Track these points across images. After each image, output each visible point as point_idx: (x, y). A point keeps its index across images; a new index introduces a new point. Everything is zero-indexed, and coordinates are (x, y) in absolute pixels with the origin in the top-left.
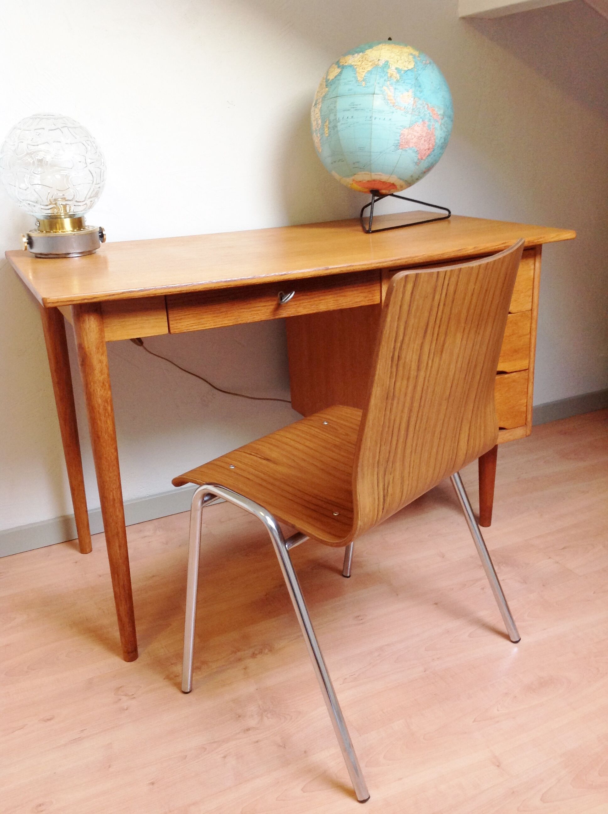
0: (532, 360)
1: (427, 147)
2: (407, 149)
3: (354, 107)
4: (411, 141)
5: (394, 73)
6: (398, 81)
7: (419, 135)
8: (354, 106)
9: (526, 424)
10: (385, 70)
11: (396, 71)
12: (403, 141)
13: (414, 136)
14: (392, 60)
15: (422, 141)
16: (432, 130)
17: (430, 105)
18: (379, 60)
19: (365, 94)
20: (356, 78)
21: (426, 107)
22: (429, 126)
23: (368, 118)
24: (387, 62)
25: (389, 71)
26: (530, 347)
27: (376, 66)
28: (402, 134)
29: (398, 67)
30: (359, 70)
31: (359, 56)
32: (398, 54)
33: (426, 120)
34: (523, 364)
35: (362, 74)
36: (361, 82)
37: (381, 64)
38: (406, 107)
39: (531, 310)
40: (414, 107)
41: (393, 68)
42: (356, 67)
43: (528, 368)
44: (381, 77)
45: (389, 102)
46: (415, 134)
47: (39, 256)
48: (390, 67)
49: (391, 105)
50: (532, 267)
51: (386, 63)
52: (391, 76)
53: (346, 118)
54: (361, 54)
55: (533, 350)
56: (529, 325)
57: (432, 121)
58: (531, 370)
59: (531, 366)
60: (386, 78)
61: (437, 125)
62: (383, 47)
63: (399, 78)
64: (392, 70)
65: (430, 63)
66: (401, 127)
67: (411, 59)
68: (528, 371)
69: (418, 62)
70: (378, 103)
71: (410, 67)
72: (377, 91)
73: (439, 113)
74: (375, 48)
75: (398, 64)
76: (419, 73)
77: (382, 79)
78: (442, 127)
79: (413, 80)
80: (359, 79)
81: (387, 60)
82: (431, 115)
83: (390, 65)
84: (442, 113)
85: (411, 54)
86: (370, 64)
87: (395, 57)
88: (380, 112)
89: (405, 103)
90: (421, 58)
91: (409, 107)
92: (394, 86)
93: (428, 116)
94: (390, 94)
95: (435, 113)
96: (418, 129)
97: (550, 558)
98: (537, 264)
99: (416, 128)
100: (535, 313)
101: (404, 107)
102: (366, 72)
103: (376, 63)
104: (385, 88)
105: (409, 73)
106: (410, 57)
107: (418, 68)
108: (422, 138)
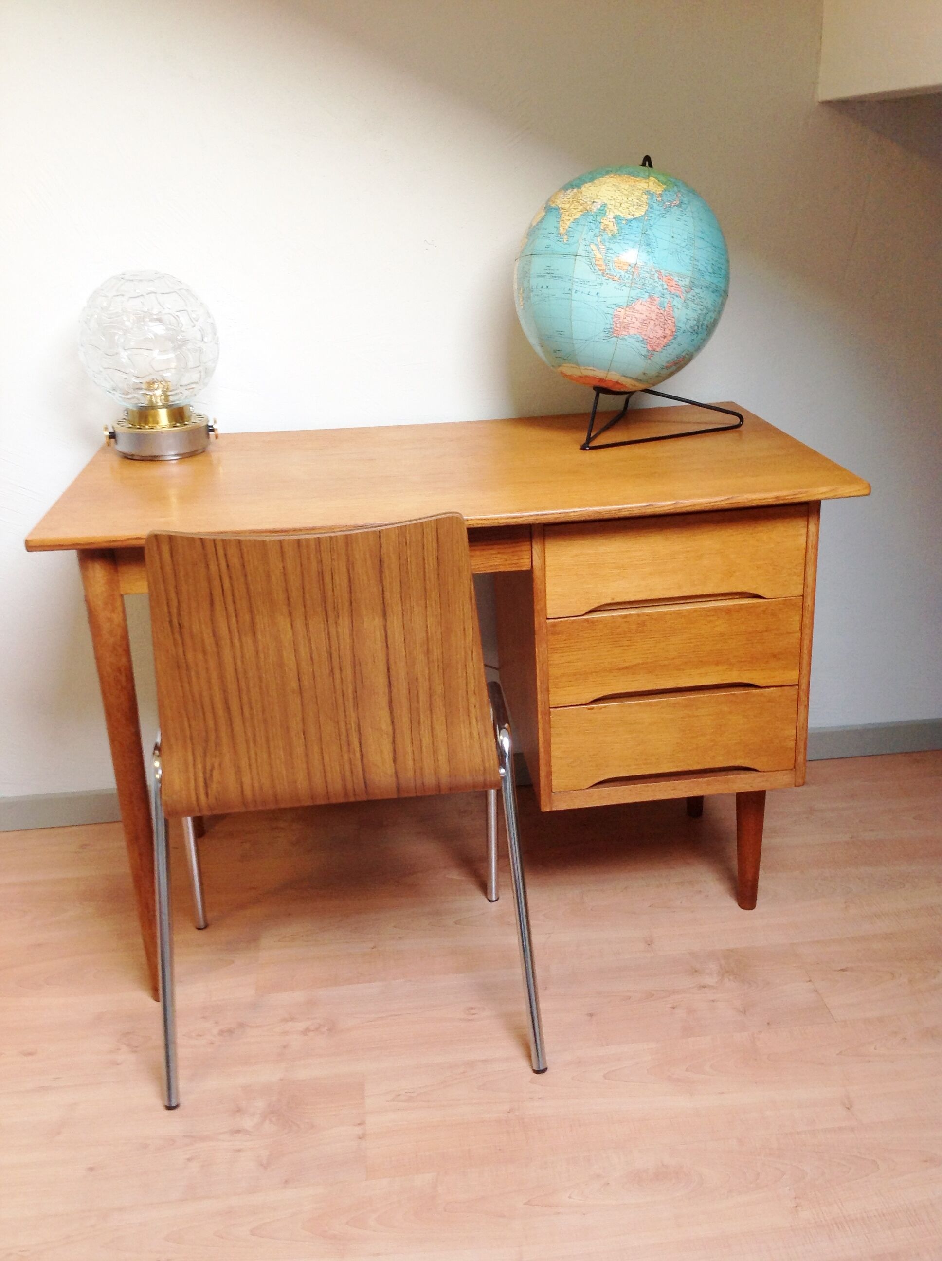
0: (804, 672)
1: (660, 333)
2: (625, 337)
3: (550, 273)
4: (631, 325)
5: (611, 224)
6: (613, 236)
7: (643, 317)
8: (551, 272)
9: (794, 767)
10: (598, 219)
11: (614, 220)
12: (618, 325)
13: (636, 319)
14: (613, 202)
15: (651, 325)
16: (667, 309)
17: (663, 272)
18: (594, 202)
19: (565, 255)
20: (558, 228)
21: (656, 275)
22: (661, 305)
23: (567, 291)
24: (605, 205)
25: (605, 221)
26: (801, 652)
27: (586, 212)
28: (615, 316)
29: (618, 213)
30: (565, 217)
31: (572, 194)
32: (626, 192)
33: (656, 296)
34: (792, 676)
35: (567, 222)
36: (563, 235)
37: (595, 210)
38: (623, 277)
39: (803, 596)
40: (635, 277)
41: (611, 216)
42: (563, 210)
43: (797, 683)
44: (591, 229)
45: (597, 268)
46: (637, 315)
48: (607, 214)
49: (600, 273)
50: (804, 531)
51: (602, 208)
52: (604, 230)
53: (539, 287)
54: (575, 190)
55: (805, 657)
56: (798, 618)
57: (668, 296)
58: (804, 687)
59: (805, 680)
60: (597, 231)
61: (677, 302)
62: (608, 181)
63: (616, 231)
64: (608, 220)
65: (679, 206)
66: (614, 306)
67: (645, 200)
68: (797, 687)
69: (655, 205)
70: (581, 269)
71: (637, 215)
72: (581, 252)
73: (681, 283)
74: (597, 181)
75: (621, 209)
76: (651, 222)
77: (591, 234)
78: (689, 303)
79: (639, 235)
80: (562, 230)
81: (606, 202)
82: (666, 287)
83: (608, 210)
84: (688, 283)
85: (648, 192)
86: (581, 208)
87: (620, 198)
88: (583, 282)
89: (621, 271)
90: (664, 198)
91: (627, 276)
92: (607, 244)
93: (660, 288)
94: (599, 256)
95: (674, 283)
96: (643, 309)
97: (810, 981)
98: (812, 528)
99: (639, 307)
100: (809, 602)
101: (618, 276)
102: (572, 220)
103: (588, 208)
104: (593, 247)
105: (634, 223)
106: (645, 196)
107: (651, 215)
108: (651, 321)
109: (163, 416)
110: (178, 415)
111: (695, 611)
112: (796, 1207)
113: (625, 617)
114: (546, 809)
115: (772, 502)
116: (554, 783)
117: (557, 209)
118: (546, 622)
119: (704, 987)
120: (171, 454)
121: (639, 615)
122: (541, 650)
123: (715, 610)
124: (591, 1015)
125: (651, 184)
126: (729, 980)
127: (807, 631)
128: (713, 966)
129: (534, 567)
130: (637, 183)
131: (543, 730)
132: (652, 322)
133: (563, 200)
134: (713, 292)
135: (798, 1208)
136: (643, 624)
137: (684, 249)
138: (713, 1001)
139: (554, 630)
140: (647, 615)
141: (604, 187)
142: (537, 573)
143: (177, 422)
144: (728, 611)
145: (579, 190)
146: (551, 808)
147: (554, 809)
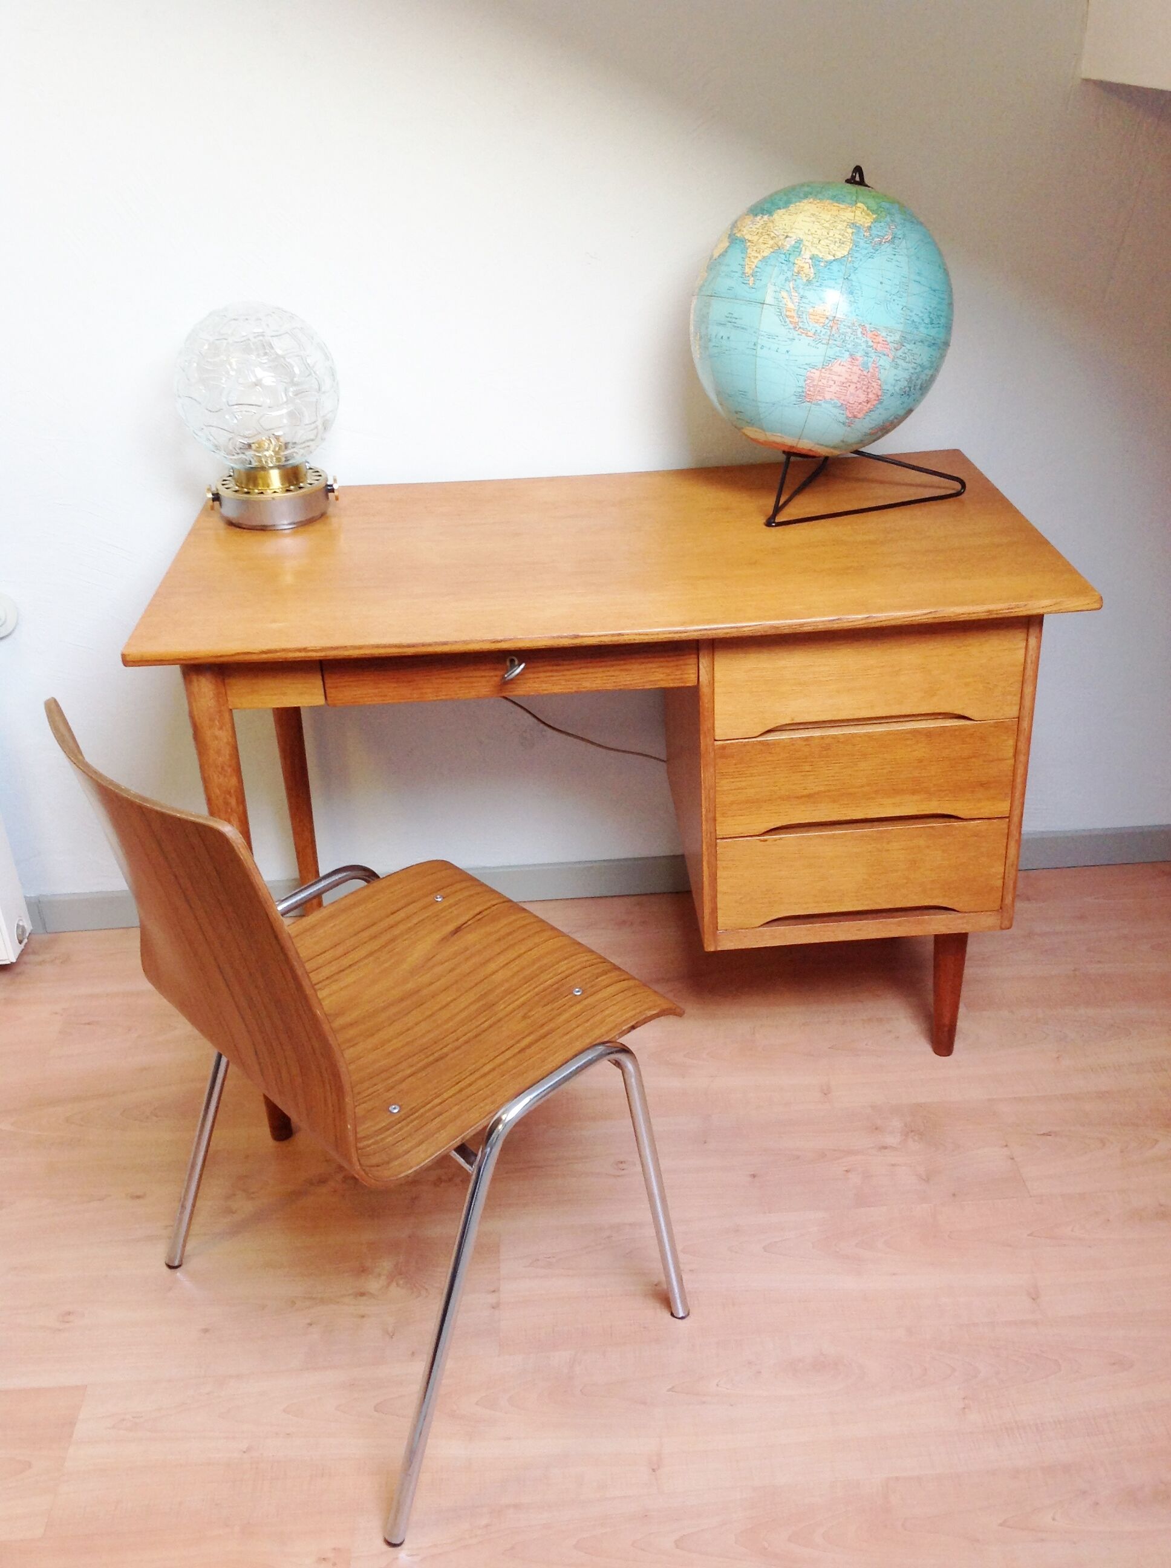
0: (1017, 803)
1: (863, 397)
2: (819, 402)
3: (731, 321)
4: (828, 389)
5: (807, 266)
6: (809, 282)
7: (843, 379)
8: (734, 320)
9: (1001, 908)
10: (792, 258)
11: (810, 261)
12: (812, 389)
13: (833, 382)
14: (810, 238)
15: (852, 389)
16: (871, 370)
17: (868, 326)
18: (787, 237)
19: (750, 302)
20: (743, 266)
21: (860, 330)
22: (865, 365)
23: (751, 345)
24: (800, 241)
25: (799, 262)
26: (1014, 781)
27: (778, 249)
28: (808, 378)
29: (816, 252)
30: (751, 252)
31: (761, 221)
32: (827, 225)
33: (858, 355)
34: (1003, 807)
35: (753, 262)
36: (748, 276)
37: (788, 247)
38: (819, 331)
39: (1019, 718)
40: (833, 332)
41: (807, 255)
42: (749, 244)
43: (1007, 815)
44: (782, 272)
45: (787, 320)
46: (835, 378)
47: (231, 524)
48: (802, 253)
49: (791, 326)
51: (797, 245)
52: (799, 273)
53: (719, 337)
54: (766, 217)
55: (1019, 786)
56: (1011, 742)
57: (873, 355)
58: (1015, 819)
59: (1017, 812)
60: (789, 274)
61: (884, 362)
62: (806, 208)
63: (812, 275)
64: (803, 261)
65: (892, 241)
66: (806, 367)
67: (849, 236)
68: (1008, 820)
69: (862, 244)
70: (769, 321)
71: (839, 255)
72: (769, 299)
73: (889, 339)
74: (792, 208)
75: (819, 247)
76: (856, 265)
77: (782, 277)
78: (900, 362)
79: (841, 281)
80: (747, 270)
81: (801, 237)
82: (870, 344)
83: (804, 248)
84: (898, 338)
85: (853, 225)
86: (771, 242)
87: (819, 232)
88: (770, 336)
89: (816, 325)
90: (874, 232)
91: (824, 331)
92: (801, 292)
93: (864, 346)
94: (790, 305)
95: (880, 339)
96: (841, 370)
97: (1006, 1146)
98: (1033, 641)
99: (837, 368)
100: (1025, 725)
101: (814, 330)
102: (760, 258)
103: (780, 243)
104: (784, 294)
105: (835, 267)
106: (850, 230)
107: (856, 255)
108: (851, 384)
109: (275, 478)
110: (293, 476)
111: (889, 733)
112: (964, 1408)
113: (807, 739)
114: (710, 948)
115: (983, 616)
116: (720, 920)
117: (743, 241)
118: (713, 744)
119: (885, 1148)
120: (284, 522)
121: (822, 738)
122: (706, 776)
123: (915, 732)
124: (754, 1176)
125: (858, 213)
126: (914, 1141)
127: (1022, 758)
128: (896, 1123)
129: (701, 683)
130: (841, 212)
131: (709, 862)
132: (853, 386)
133: (750, 229)
134: (929, 346)
135: (966, 1410)
136: (827, 747)
137: (894, 297)
138: (893, 1165)
139: (724, 752)
140: (834, 737)
141: (801, 217)
142: (705, 690)
143: (291, 484)
144: (929, 734)
145: (771, 218)
146: (716, 947)
147: (719, 949)
